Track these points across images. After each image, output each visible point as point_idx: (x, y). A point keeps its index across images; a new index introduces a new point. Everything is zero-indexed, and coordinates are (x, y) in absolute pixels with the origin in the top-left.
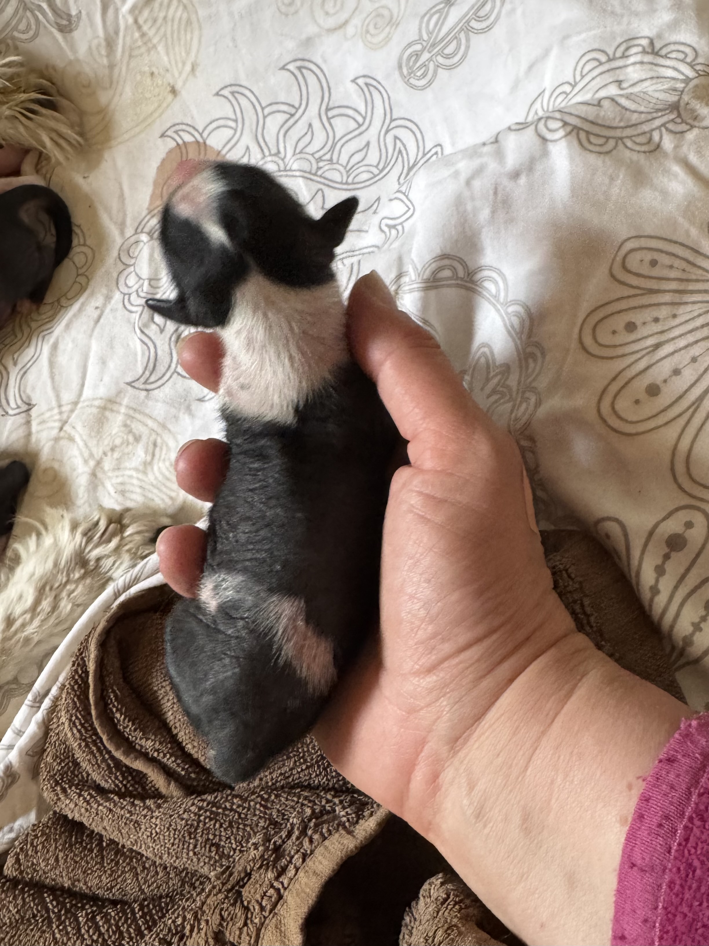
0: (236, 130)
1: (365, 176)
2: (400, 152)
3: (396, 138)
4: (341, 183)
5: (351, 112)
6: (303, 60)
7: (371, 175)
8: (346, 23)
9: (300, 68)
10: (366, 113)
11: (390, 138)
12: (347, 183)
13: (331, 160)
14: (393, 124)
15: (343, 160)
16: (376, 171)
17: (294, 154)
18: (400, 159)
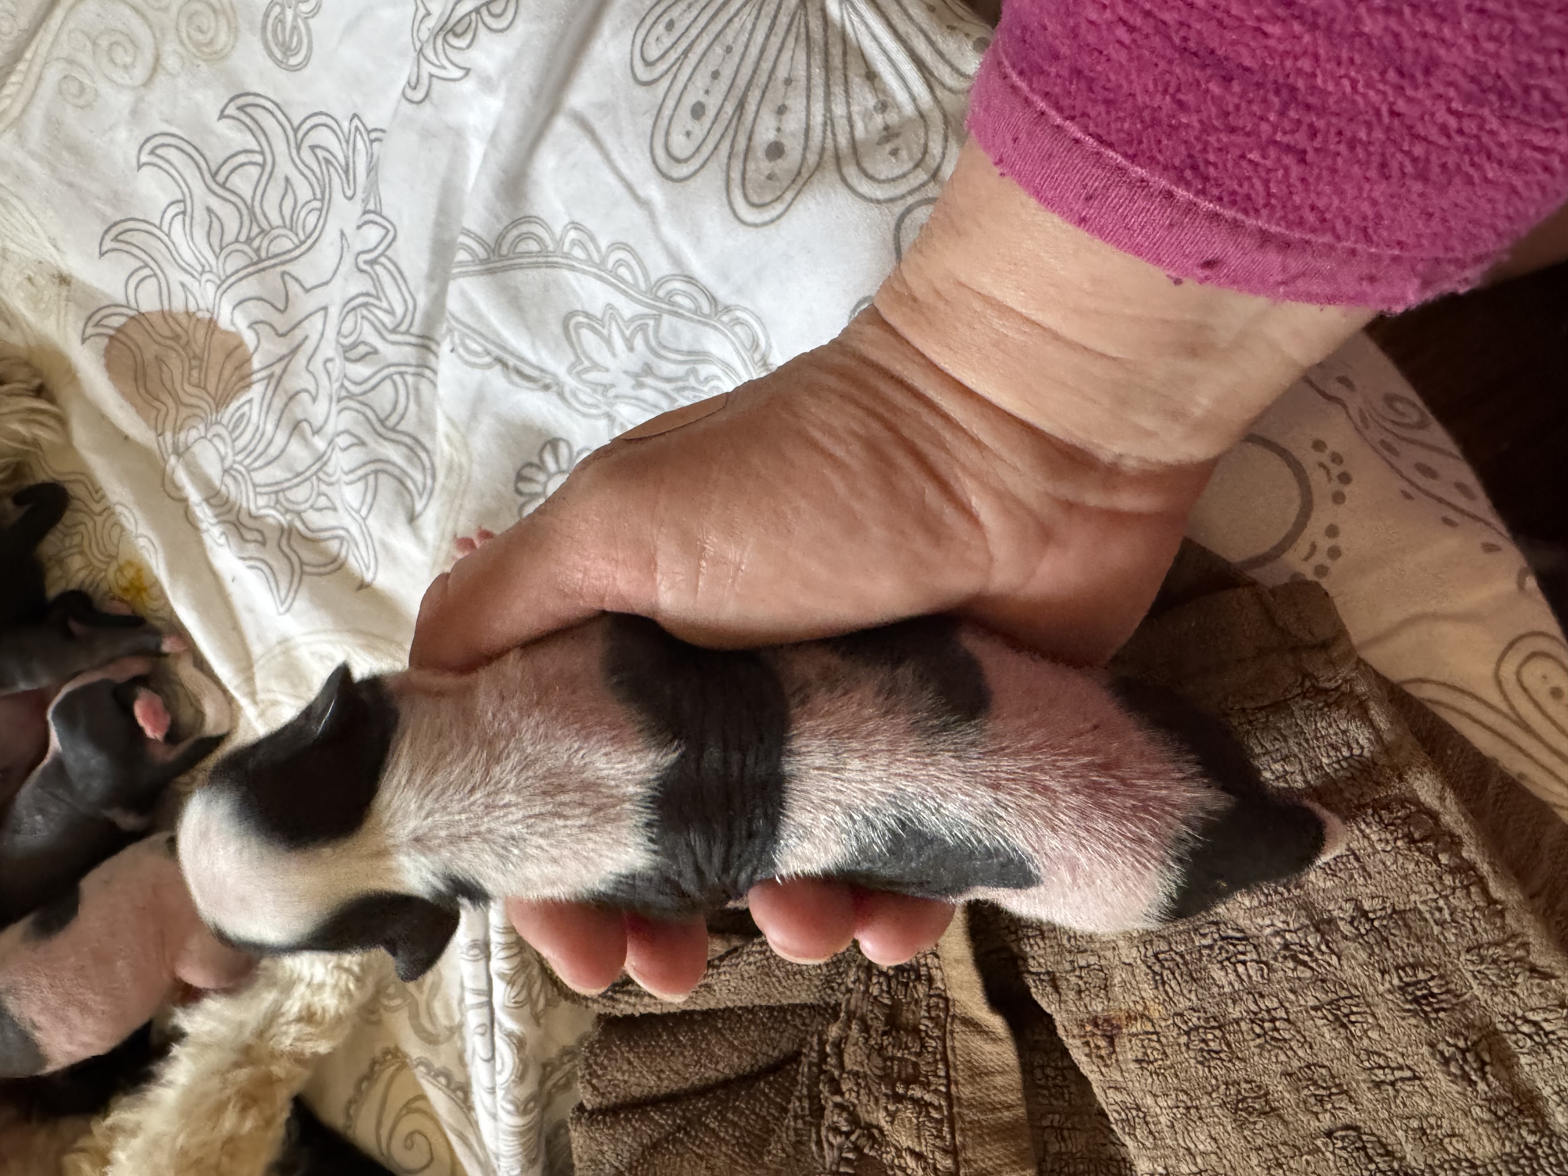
0: (155, 275)
1: (312, 219)
2: (328, 161)
3: (313, 148)
4: (297, 247)
5: (242, 158)
6: (148, 140)
7: (316, 213)
8: (157, 59)
9: (152, 152)
10: (260, 145)
11: (306, 154)
12: (302, 243)
13: (262, 231)
14: (300, 134)
15: (276, 220)
16: (317, 204)
17: (217, 257)
18: (332, 169)
